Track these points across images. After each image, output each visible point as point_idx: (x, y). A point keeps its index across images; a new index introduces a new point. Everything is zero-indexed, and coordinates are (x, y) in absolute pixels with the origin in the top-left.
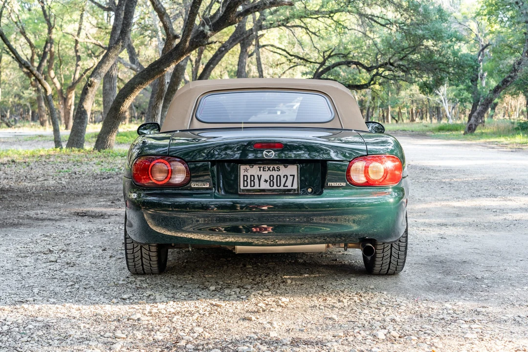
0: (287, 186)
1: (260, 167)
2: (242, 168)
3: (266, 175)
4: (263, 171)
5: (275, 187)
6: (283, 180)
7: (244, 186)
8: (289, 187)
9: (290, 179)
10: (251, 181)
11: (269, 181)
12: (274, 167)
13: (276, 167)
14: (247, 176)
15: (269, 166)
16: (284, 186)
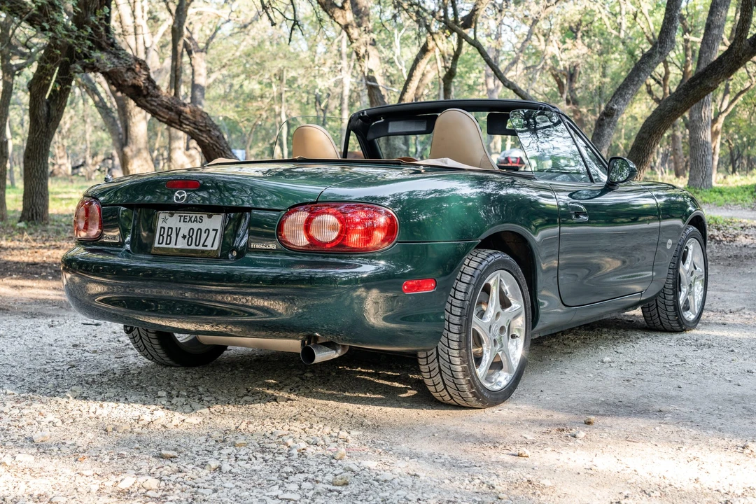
0: (206, 246)
1: (180, 216)
2: (162, 215)
3: (185, 228)
4: (184, 221)
5: (193, 247)
6: (204, 236)
7: (159, 243)
8: (209, 248)
9: (212, 233)
10: (168, 235)
11: (188, 236)
12: (196, 217)
13: (199, 216)
14: (164, 228)
15: (191, 215)
16: (203, 246)
